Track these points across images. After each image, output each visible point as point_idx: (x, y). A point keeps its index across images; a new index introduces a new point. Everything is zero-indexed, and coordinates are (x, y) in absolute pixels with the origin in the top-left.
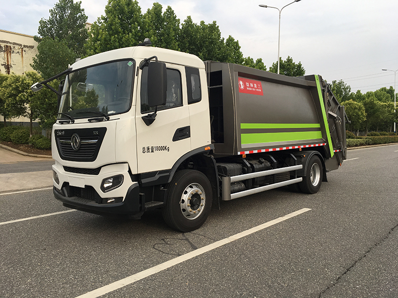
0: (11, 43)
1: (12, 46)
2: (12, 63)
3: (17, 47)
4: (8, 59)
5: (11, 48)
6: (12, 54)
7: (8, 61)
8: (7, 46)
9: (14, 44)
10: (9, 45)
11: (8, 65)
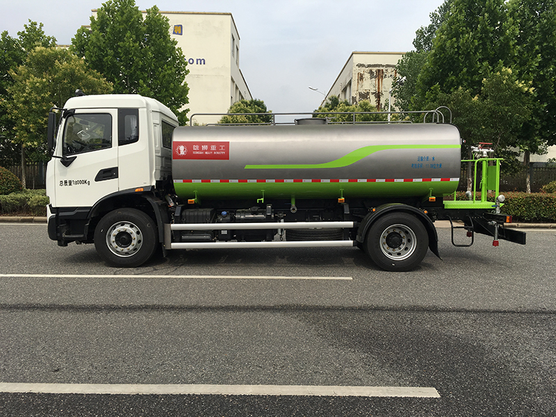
0: (383, 66)
1: (384, 69)
2: (383, 90)
3: (390, 69)
4: (379, 85)
5: (383, 72)
6: (384, 80)
7: (379, 88)
8: (379, 71)
9: (388, 66)
10: (381, 68)
11: (379, 92)
